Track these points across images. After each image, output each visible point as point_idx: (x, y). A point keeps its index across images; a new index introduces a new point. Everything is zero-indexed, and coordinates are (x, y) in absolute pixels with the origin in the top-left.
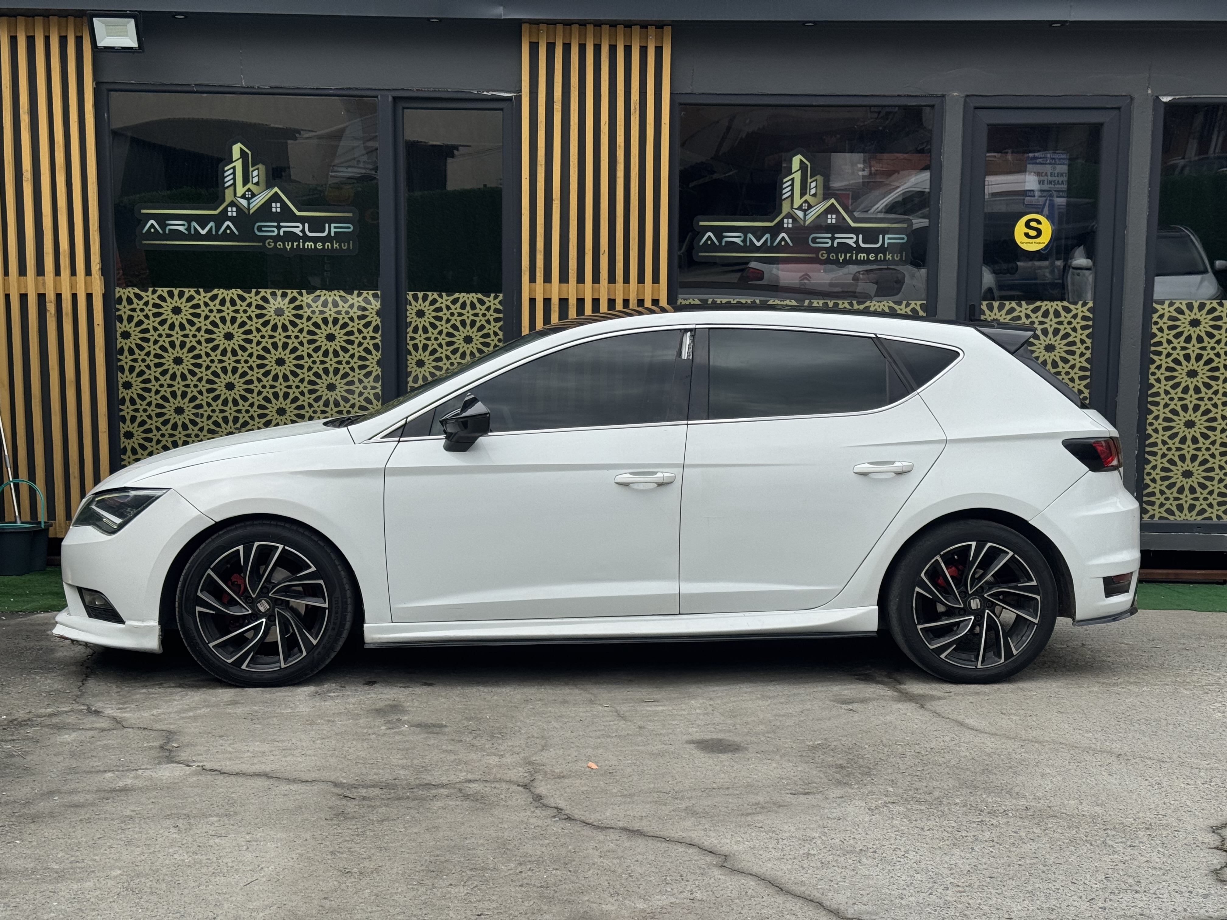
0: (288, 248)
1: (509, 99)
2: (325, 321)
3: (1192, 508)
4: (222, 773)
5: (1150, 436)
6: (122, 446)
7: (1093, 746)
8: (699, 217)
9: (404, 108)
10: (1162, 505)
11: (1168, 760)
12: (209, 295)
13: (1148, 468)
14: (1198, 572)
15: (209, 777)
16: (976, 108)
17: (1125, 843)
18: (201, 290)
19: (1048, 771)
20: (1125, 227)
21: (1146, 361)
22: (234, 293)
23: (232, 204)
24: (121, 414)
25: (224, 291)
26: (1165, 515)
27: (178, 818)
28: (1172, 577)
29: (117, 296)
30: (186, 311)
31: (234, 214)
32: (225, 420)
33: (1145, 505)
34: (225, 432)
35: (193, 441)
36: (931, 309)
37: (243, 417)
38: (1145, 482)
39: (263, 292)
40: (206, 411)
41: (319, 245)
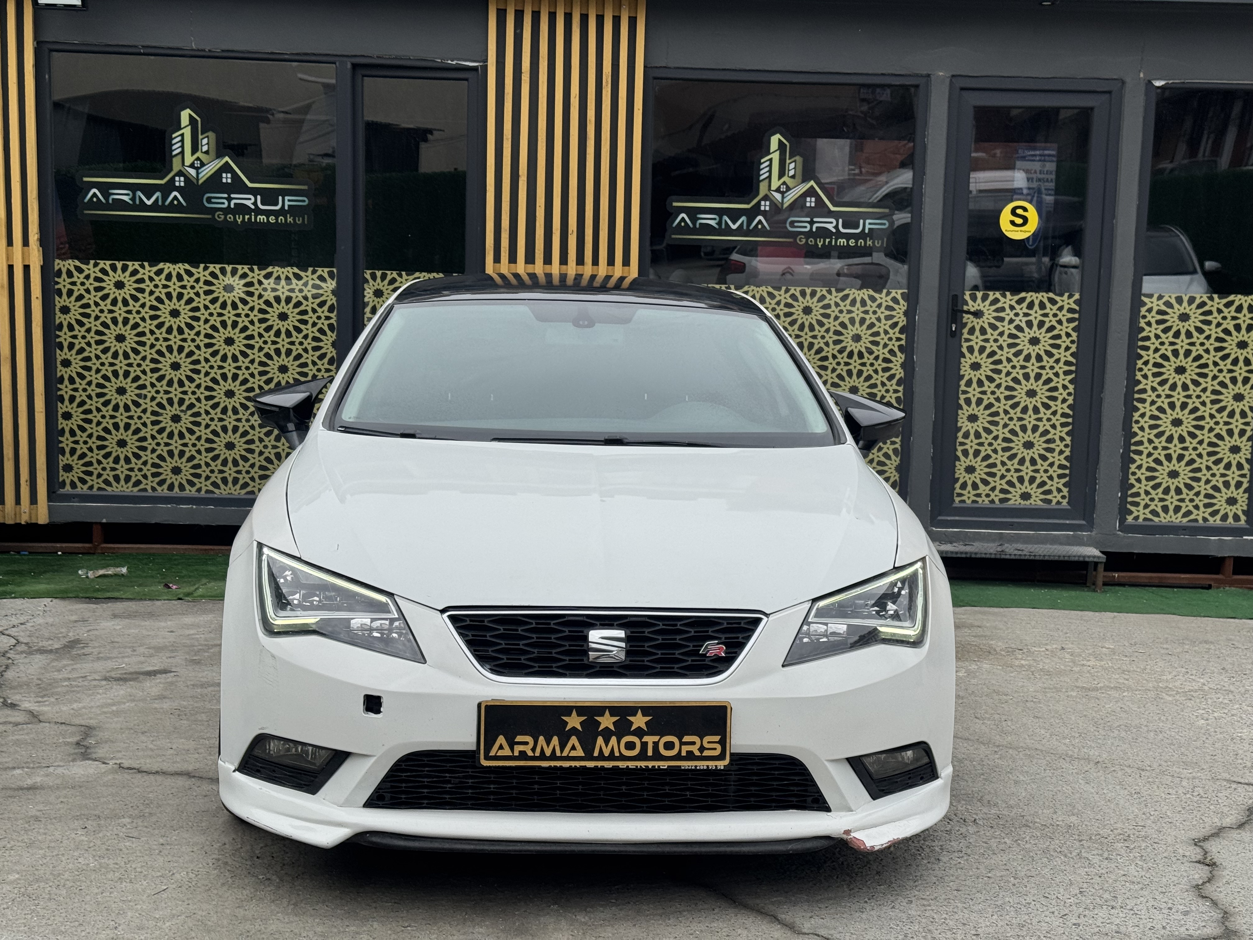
0: (239, 221)
1: (475, 69)
2: (278, 299)
3: (1177, 509)
4: (139, 771)
5: (1136, 434)
6: (60, 427)
7: (1070, 753)
8: (674, 197)
9: (364, 76)
10: (1146, 506)
11: (1148, 768)
12: (155, 269)
13: (1133, 467)
14: (1183, 576)
15: (126, 776)
16: (962, 89)
17: (1101, 855)
18: (146, 264)
19: (1022, 778)
20: (1114, 216)
21: (1133, 357)
22: (181, 267)
23: (180, 173)
24: (59, 393)
25: (170, 265)
26: (1150, 516)
27: (88, 819)
28: (1156, 581)
29: (56, 268)
30: (130, 288)
31: (182, 184)
32: (170, 401)
33: (1129, 506)
34: (170, 414)
35: (135, 424)
36: (912, 298)
37: (189, 399)
38: (1130, 482)
39: (212, 267)
40: (149, 392)
41: (272, 219)
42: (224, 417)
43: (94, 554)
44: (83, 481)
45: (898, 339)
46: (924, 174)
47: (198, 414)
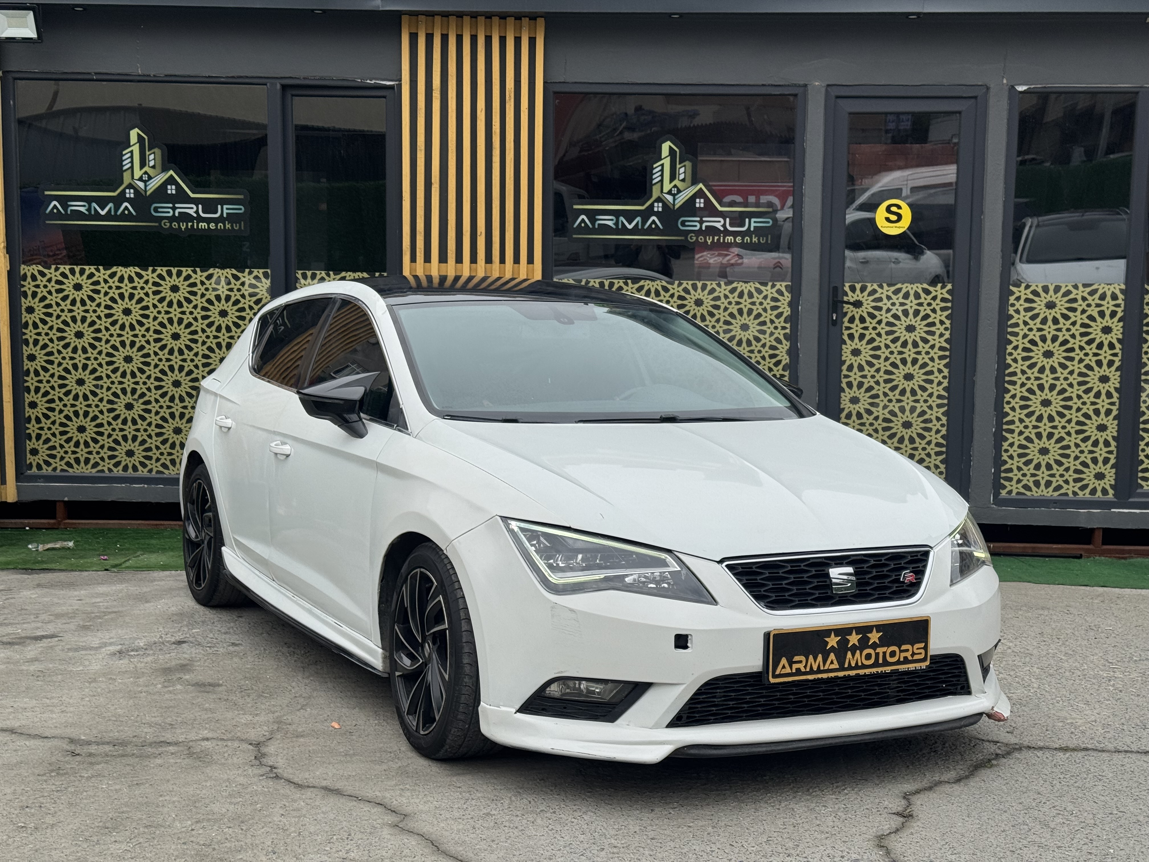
0: (183, 228)
1: (391, 87)
2: (218, 298)
3: (1048, 484)
5: (1008, 414)
6: (27, 415)
8: (574, 201)
9: (293, 95)
10: (1019, 481)
12: (109, 272)
13: (1005, 445)
14: (1055, 546)
16: (838, 97)
18: (101, 268)
20: (982, 212)
21: (1003, 342)
22: (132, 271)
23: (130, 186)
24: (26, 384)
25: (123, 269)
26: (1022, 490)
28: (1030, 551)
29: (22, 273)
30: (87, 289)
31: (132, 196)
32: (124, 391)
33: (1002, 481)
34: (124, 402)
35: (93, 411)
36: (795, 290)
37: (141, 389)
38: (1003, 458)
39: (159, 270)
40: (105, 383)
41: (212, 226)
42: (172, 404)
43: (57, 529)
44: (48, 464)
45: (784, 328)
46: (804, 175)
47: (148, 402)
